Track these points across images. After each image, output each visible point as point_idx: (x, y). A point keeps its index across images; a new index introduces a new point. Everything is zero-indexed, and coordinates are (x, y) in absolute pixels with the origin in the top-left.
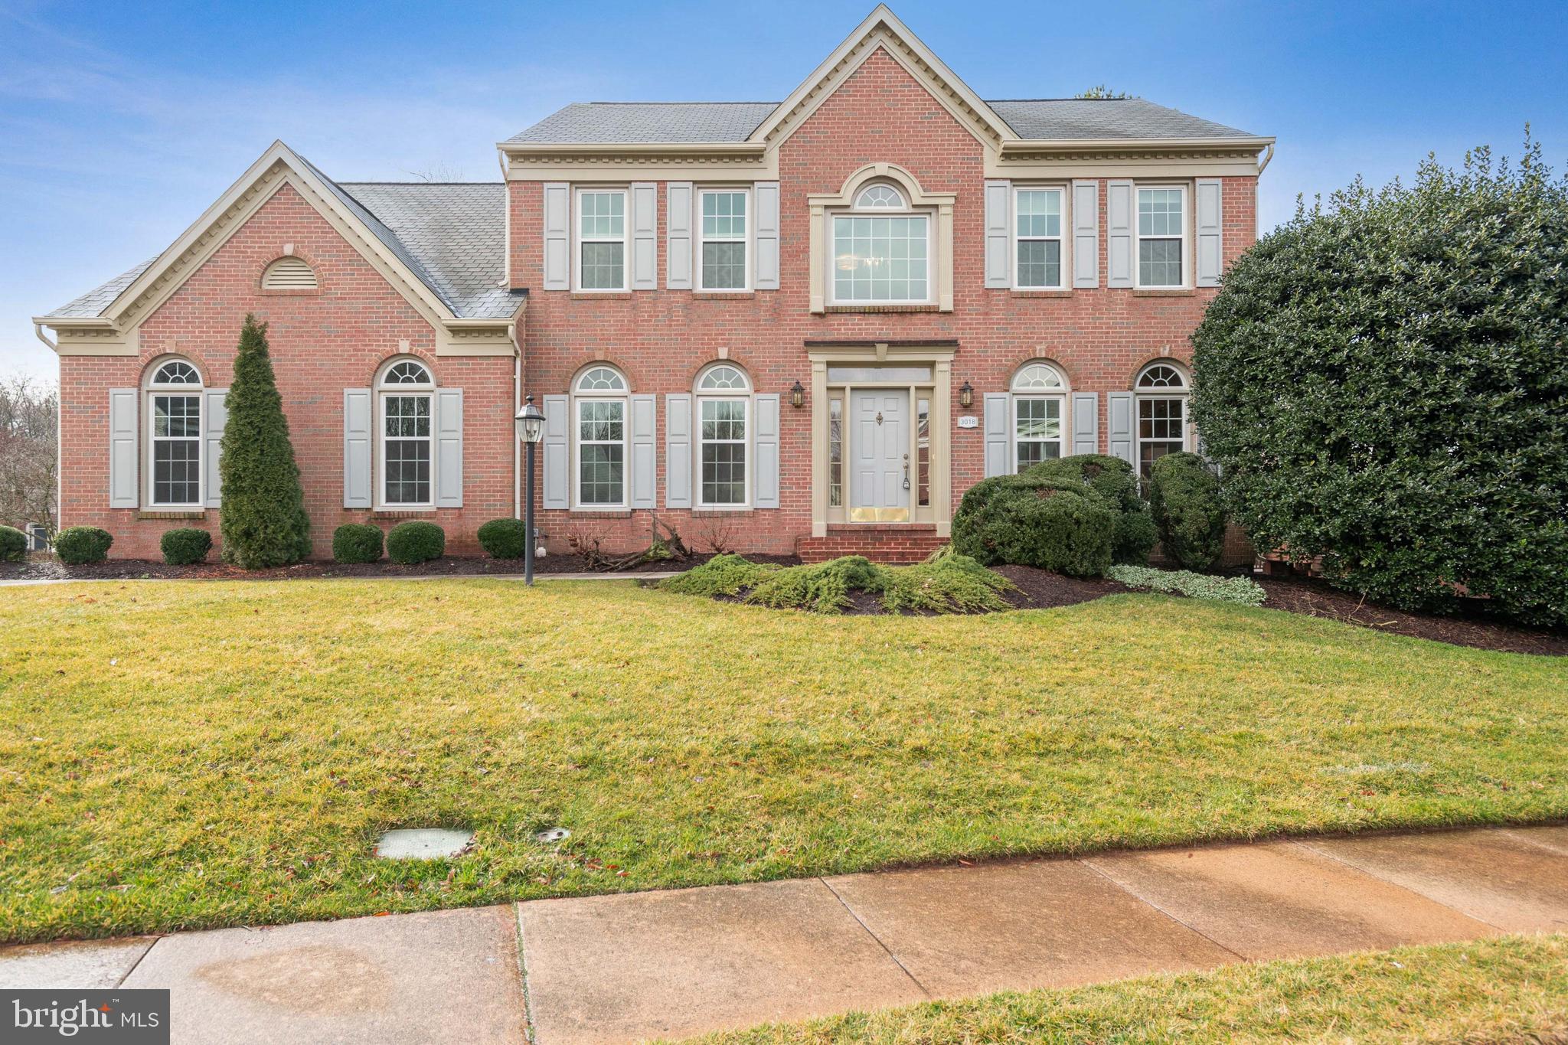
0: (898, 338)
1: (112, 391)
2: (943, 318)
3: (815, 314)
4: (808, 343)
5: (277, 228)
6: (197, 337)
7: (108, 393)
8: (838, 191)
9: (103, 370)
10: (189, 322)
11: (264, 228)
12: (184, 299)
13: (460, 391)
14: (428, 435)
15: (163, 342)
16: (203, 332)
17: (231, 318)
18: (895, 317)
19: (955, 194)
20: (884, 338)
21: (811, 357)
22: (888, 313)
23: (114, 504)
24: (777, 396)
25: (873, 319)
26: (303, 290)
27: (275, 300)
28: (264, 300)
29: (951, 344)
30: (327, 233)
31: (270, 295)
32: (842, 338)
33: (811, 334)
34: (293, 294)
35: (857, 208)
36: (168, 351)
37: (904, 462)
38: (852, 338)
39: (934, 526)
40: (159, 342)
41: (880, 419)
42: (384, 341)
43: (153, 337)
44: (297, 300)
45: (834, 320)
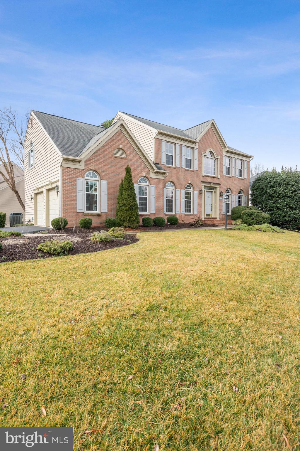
0: (214, 182)
1: (77, 179)
2: (218, 179)
3: (203, 176)
4: (201, 182)
5: (118, 140)
6: (99, 166)
7: (76, 179)
8: (206, 153)
9: (74, 172)
10: (97, 162)
11: (115, 140)
12: (96, 155)
13: (155, 186)
14: (147, 196)
15: (90, 166)
16: (100, 165)
17: (107, 162)
18: (212, 178)
19: (220, 157)
20: (213, 182)
21: (202, 184)
23: (78, 211)
24: (197, 192)
25: (210, 178)
26: (121, 157)
27: (117, 159)
28: (115, 158)
29: (218, 184)
30: (128, 144)
31: (116, 157)
32: (206, 181)
33: (202, 180)
34: (121, 158)
35: (207, 156)
36: (92, 169)
37: (211, 205)
38: (207, 181)
39: (217, 217)
40: (89, 166)
41: (208, 197)
42: (140, 173)
43: (88, 164)
44: (122, 160)
45: (205, 177)
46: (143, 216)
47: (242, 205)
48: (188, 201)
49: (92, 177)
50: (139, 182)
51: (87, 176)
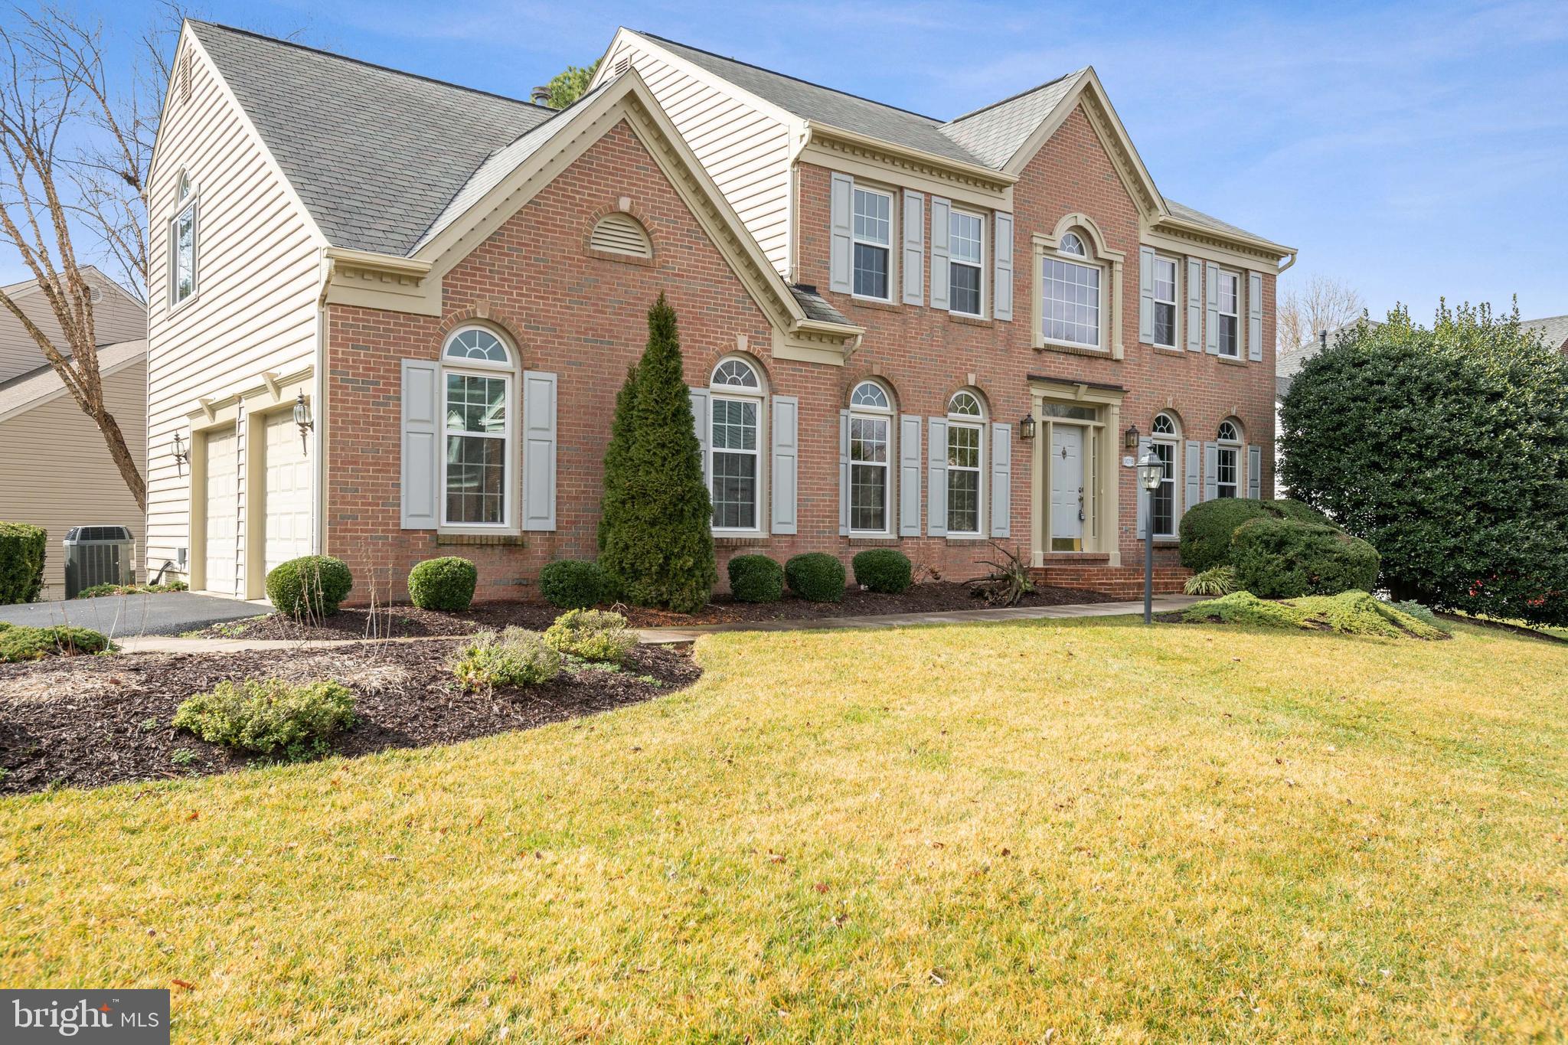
0: (1096, 381)
1: (405, 363)
2: (1114, 365)
3: (1036, 350)
4: (1030, 377)
5: (610, 174)
6: (515, 301)
7: (399, 365)
8: (1051, 234)
9: (392, 331)
10: (505, 280)
11: (594, 170)
12: (498, 247)
13: (795, 400)
14: (754, 448)
15: (472, 302)
16: (522, 295)
17: (556, 281)
18: (1086, 360)
19: (1124, 253)
20: (1087, 380)
21: (1034, 391)
22: (1080, 355)
23: (406, 523)
24: (1009, 427)
25: (1073, 360)
26: (628, 257)
27: (608, 266)
28: (596, 264)
29: (1116, 389)
30: (664, 191)
31: (602, 258)
32: (1052, 375)
33: (1032, 368)
34: (629, 262)
35: (1060, 252)
36: (479, 315)
37: (1077, 495)
38: (1059, 376)
39: (1108, 555)
40: (467, 301)
41: (1064, 454)
42: (722, 333)
43: (459, 293)
44: (632, 270)
45: (1049, 357)
46: (735, 548)
47: (1239, 494)
48: (964, 472)
49: (481, 356)
50: (716, 380)
51: (457, 350)
